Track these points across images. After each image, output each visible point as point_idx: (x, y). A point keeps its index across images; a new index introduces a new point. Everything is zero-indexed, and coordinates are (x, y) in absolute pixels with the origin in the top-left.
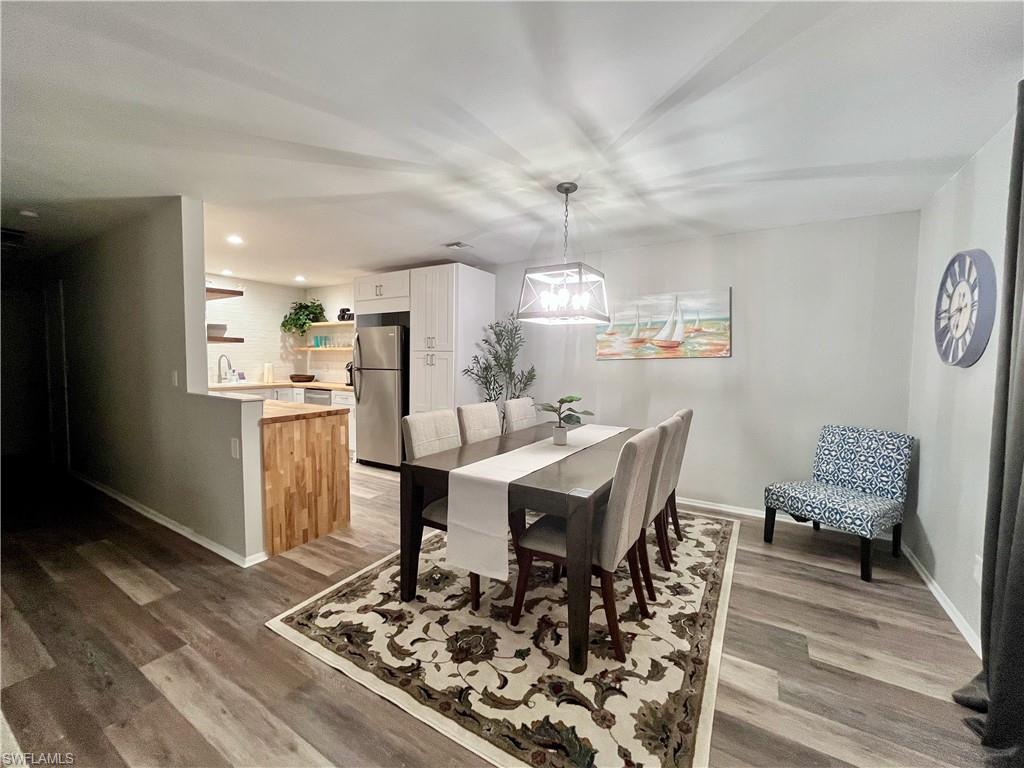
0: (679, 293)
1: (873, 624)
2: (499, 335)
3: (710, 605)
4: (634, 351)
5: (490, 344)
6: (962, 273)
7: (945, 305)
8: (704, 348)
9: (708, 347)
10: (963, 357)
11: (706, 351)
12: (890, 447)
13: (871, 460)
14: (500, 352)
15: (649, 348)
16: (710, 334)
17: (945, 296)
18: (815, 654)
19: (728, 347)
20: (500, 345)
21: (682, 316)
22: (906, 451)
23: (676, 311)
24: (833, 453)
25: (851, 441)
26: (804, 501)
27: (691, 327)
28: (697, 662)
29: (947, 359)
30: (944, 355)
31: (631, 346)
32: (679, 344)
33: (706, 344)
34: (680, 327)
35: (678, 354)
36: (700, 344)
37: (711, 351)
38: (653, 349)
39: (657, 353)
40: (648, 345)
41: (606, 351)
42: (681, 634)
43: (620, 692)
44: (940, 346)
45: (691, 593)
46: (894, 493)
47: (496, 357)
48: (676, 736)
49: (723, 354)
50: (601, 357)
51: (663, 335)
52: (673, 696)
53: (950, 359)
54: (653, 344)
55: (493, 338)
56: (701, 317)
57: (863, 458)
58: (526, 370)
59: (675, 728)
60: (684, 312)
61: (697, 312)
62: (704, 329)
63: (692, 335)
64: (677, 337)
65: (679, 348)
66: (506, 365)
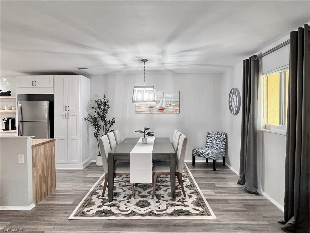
0: (164, 92)
1: (224, 178)
2: (99, 105)
3: (192, 182)
4: (149, 111)
5: (95, 109)
6: (234, 93)
7: (230, 100)
8: (172, 110)
9: (173, 110)
10: (236, 113)
11: (172, 111)
12: (221, 136)
13: (217, 140)
14: (100, 112)
15: (154, 110)
16: (174, 106)
17: (230, 97)
18: (217, 186)
19: (179, 110)
20: (100, 109)
21: (165, 99)
22: (225, 137)
23: (163, 97)
24: (210, 139)
25: (213, 135)
26: (201, 152)
27: (168, 103)
28: (197, 192)
29: (232, 113)
30: (231, 112)
31: (148, 108)
32: (164, 109)
33: (172, 109)
34: (164, 103)
35: (164, 112)
36: (171, 109)
37: (174, 111)
38: (156, 110)
39: (157, 111)
40: (154, 108)
41: (139, 110)
42: (190, 189)
43: (185, 201)
44: (230, 110)
45: (186, 181)
46: (222, 148)
47: (98, 114)
48: (201, 204)
49: (177, 112)
50: (137, 112)
51: (159, 106)
52: (197, 199)
53: (233, 113)
54: (156, 108)
55: (96, 106)
56: (171, 100)
57: (216, 140)
58: (111, 119)
59: (201, 203)
60: (166, 98)
61: (170, 98)
62: (172, 104)
63: (168, 106)
64: (163, 106)
65: (164, 110)
66: (103, 117)
